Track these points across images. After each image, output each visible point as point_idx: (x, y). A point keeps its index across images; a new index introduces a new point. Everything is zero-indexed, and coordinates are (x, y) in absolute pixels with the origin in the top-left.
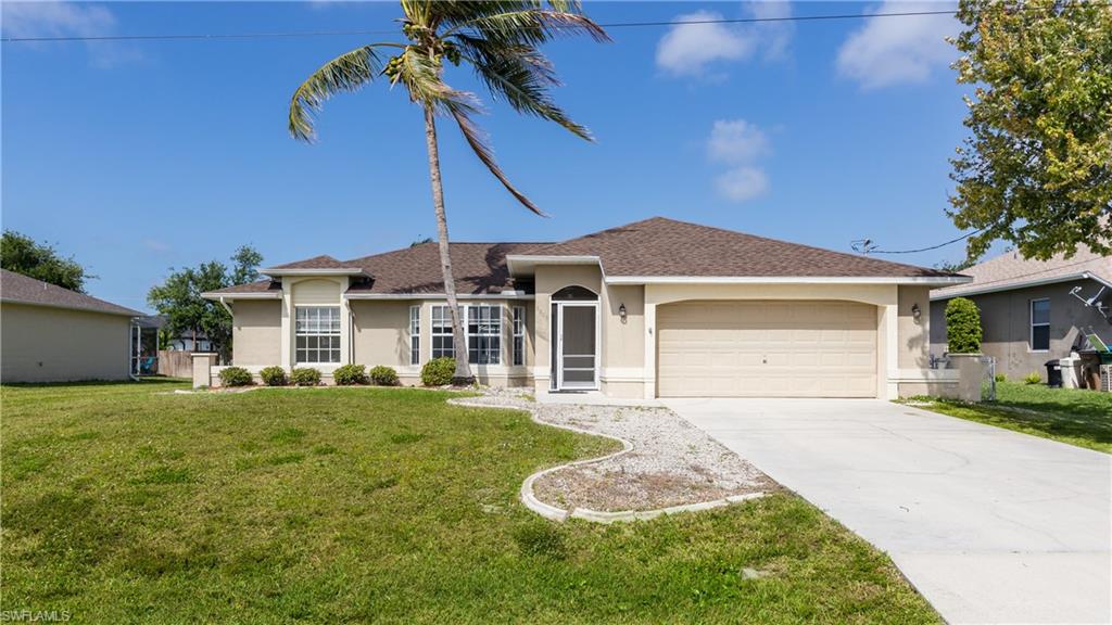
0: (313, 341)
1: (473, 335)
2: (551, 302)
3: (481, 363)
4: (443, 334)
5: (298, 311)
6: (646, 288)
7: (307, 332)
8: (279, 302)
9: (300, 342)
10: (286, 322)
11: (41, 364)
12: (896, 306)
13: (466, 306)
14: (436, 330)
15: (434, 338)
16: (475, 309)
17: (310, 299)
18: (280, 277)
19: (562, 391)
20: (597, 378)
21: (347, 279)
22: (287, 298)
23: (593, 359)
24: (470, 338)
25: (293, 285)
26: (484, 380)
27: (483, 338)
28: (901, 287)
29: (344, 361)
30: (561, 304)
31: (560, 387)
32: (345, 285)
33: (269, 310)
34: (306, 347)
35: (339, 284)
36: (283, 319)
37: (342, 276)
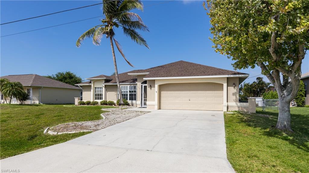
1: (130, 93)
2: (141, 85)
3: (132, 100)
4: (123, 93)
6: (155, 81)
7: (97, 93)
8: (91, 86)
9: (95, 95)
10: (92, 90)
11: (57, 100)
12: (227, 84)
13: (129, 86)
16: (131, 87)
17: (97, 85)
18: (91, 80)
20: (147, 104)
24: (129, 94)
25: (94, 82)
26: (133, 105)
27: (132, 94)
28: (228, 78)
29: (104, 99)
30: (143, 85)
31: (143, 106)
33: (88, 88)
34: (97, 96)
37: (103, 79)
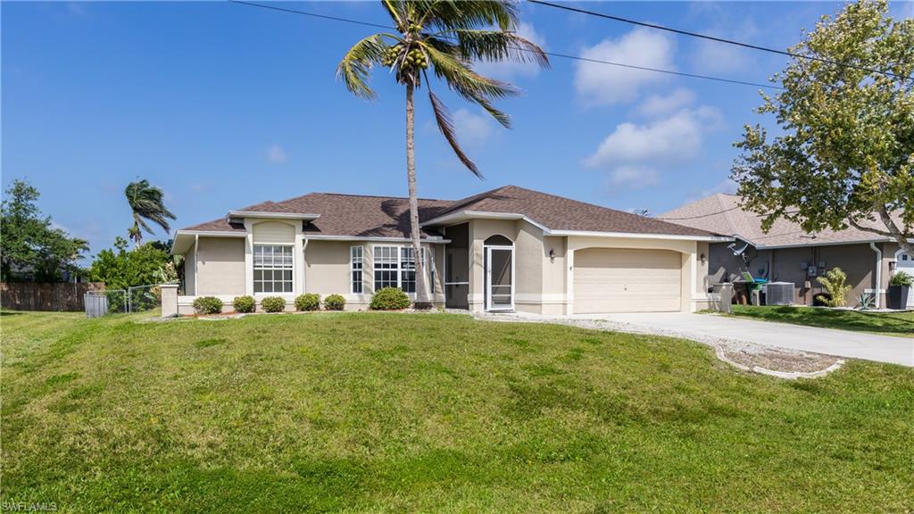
0: (268, 274)
1: (404, 269)
2: (484, 246)
4: (382, 269)
5: (257, 249)
6: (568, 239)
7: (263, 266)
8: (243, 240)
9: (257, 274)
10: (249, 257)
12: (696, 255)
13: (399, 247)
14: (377, 266)
15: (376, 272)
16: (406, 249)
17: (274, 239)
18: (242, 218)
19: (491, 312)
20: (513, 302)
21: (301, 224)
22: (250, 237)
23: (510, 288)
24: (403, 272)
25: (254, 225)
28: (699, 242)
30: (491, 248)
31: (489, 308)
32: (299, 227)
33: (235, 246)
34: (263, 279)
35: (294, 227)
36: (246, 255)
37: (297, 220)
